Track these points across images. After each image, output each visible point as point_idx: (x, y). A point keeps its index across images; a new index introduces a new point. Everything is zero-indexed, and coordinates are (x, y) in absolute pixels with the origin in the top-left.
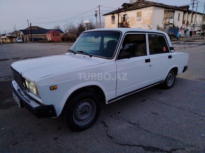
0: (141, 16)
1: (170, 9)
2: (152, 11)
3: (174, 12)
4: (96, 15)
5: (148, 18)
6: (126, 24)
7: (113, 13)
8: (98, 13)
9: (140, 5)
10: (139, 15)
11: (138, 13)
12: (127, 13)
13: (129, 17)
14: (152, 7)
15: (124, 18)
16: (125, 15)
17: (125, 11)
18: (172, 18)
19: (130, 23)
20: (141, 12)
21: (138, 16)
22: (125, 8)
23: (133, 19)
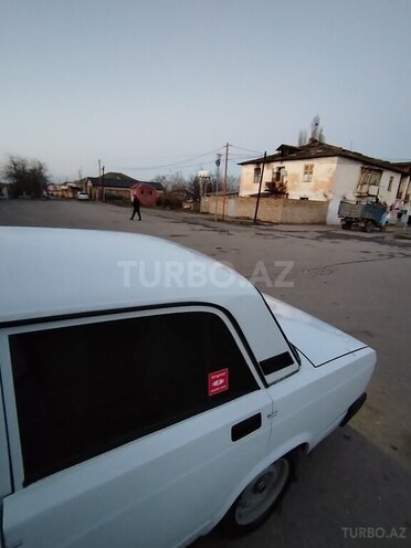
0: (311, 173)
1: (373, 167)
2: (335, 166)
3: (381, 172)
4: (218, 163)
5: (327, 180)
6: (282, 185)
7: (257, 162)
8: (223, 158)
9: (313, 152)
10: (309, 171)
11: (306, 167)
12: (285, 164)
13: (289, 173)
14: (336, 158)
15: (278, 174)
16: (280, 169)
17: (282, 161)
18: (374, 184)
19: (288, 185)
20: (312, 166)
21: (306, 173)
22: (282, 155)
23: (295, 177)
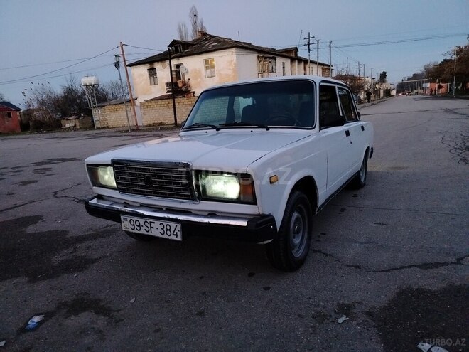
0: (213, 67)
1: (267, 55)
2: (234, 57)
3: (275, 59)
4: (117, 65)
5: (230, 72)
6: (184, 84)
7: (150, 62)
9: (208, 45)
10: (209, 65)
11: (206, 62)
12: (182, 60)
13: (189, 71)
14: (234, 50)
15: (178, 72)
16: (178, 66)
17: (178, 57)
18: (273, 72)
19: (192, 83)
20: (212, 60)
21: (207, 68)
22: (177, 51)
23: (197, 73)
